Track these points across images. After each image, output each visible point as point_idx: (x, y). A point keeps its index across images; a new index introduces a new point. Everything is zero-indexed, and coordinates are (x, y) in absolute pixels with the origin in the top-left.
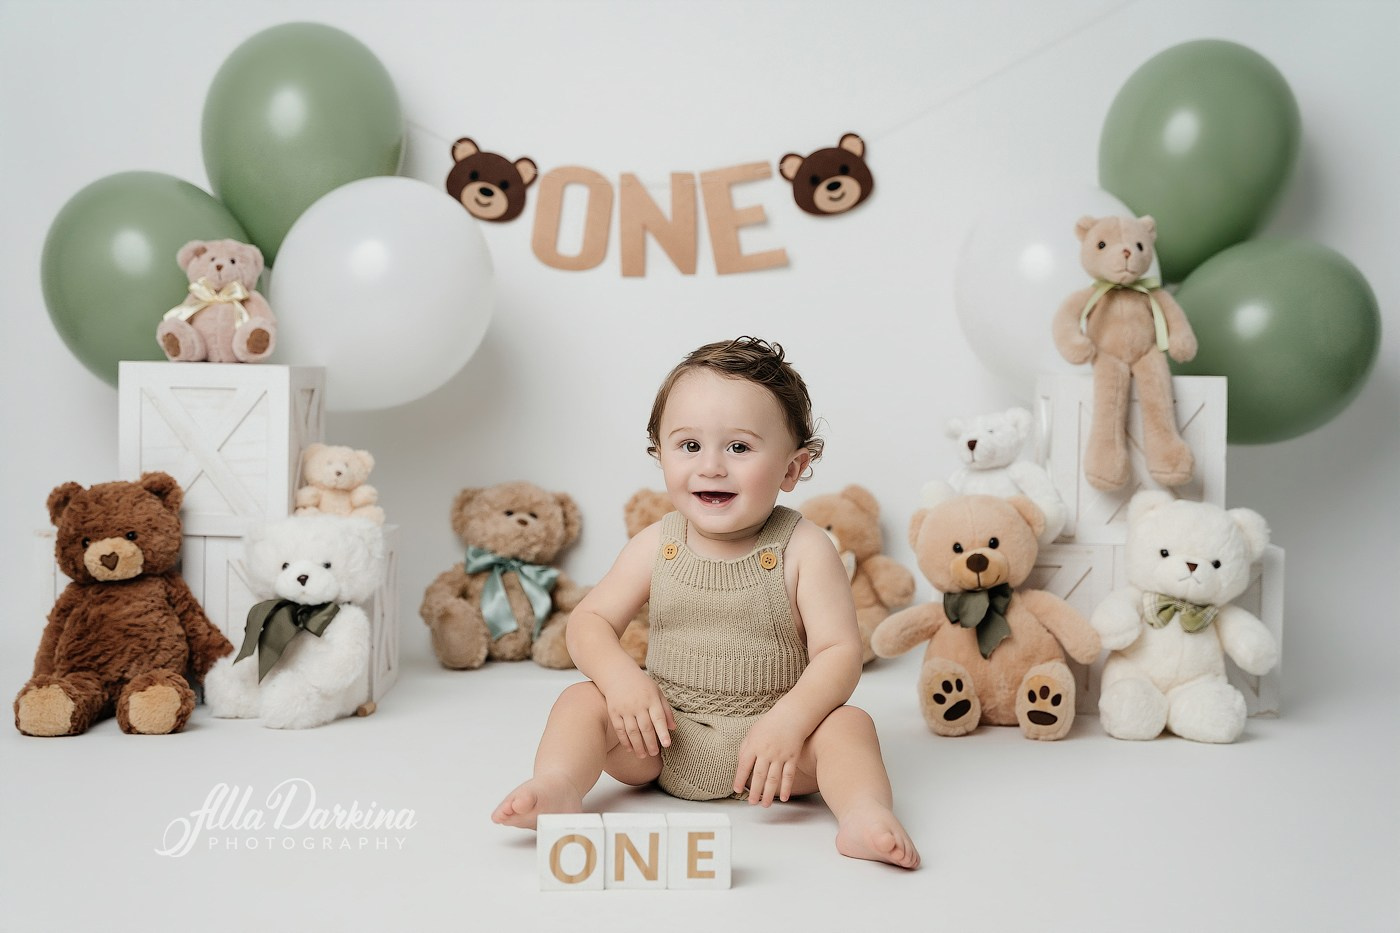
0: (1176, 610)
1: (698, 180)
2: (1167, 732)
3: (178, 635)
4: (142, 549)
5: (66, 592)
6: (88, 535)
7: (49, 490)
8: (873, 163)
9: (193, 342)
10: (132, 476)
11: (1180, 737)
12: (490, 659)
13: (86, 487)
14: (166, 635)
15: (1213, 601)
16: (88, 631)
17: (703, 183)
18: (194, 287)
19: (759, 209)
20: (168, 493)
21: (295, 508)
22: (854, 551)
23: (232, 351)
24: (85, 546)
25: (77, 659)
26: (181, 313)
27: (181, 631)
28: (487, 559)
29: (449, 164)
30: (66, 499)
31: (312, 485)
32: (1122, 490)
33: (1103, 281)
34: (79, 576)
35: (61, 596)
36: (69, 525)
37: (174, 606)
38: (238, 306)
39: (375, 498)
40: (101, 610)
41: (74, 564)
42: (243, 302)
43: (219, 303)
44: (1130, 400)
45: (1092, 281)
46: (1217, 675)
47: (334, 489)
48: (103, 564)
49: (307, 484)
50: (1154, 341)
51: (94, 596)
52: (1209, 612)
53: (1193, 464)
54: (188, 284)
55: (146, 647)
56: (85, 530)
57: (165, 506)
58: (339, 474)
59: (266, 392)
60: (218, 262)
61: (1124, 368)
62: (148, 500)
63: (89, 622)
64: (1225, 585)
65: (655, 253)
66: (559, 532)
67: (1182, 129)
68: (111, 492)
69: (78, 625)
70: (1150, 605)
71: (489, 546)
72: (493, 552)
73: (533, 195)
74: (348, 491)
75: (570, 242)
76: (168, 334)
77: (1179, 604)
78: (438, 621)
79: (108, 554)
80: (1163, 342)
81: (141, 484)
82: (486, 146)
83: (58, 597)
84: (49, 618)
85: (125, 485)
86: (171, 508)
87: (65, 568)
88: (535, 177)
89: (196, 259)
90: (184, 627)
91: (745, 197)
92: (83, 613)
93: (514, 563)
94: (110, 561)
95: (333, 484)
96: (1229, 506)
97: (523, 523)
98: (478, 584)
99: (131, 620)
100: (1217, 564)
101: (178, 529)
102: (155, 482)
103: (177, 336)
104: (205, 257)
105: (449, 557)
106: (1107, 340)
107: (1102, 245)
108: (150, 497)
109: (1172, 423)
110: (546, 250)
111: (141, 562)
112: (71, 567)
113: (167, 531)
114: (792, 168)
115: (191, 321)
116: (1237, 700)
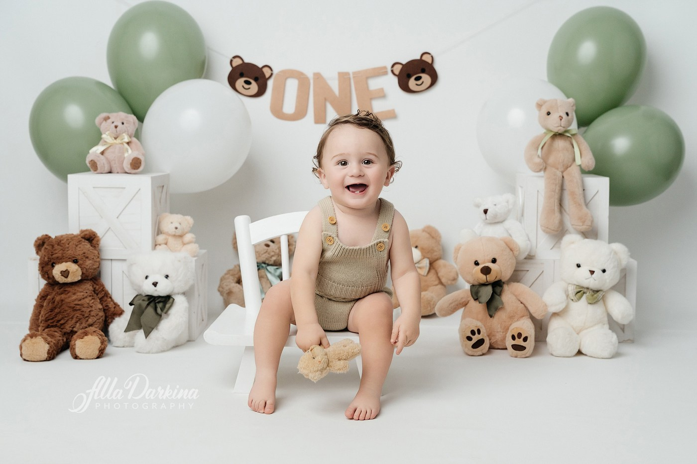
0: (584, 293)
1: (351, 76)
2: (580, 353)
3: (99, 309)
4: (81, 268)
5: (44, 288)
6: (54, 261)
7: (35, 238)
9: (104, 164)
10: (76, 232)
11: (586, 355)
13: (53, 237)
14: (93, 309)
15: (602, 289)
16: (55, 308)
17: (354, 77)
18: (104, 136)
19: (382, 90)
20: (93, 240)
21: (155, 245)
22: (428, 258)
23: (123, 168)
24: (53, 266)
25: (50, 321)
26: (98, 149)
27: (101, 307)
29: (229, 69)
30: (43, 243)
31: (163, 233)
32: (558, 233)
33: (550, 131)
34: (50, 281)
35: (42, 289)
36: (45, 256)
37: (97, 294)
38: (126, 145)
39: (194, 240)
40: (61, 297)
41: (48, 275)
42: (128, 143)
43: (117, 144)
44: (562, 189)
45: (544, 131)
46: (604, 324)
47: (174, 236)
48: (62, 275)
49: (161, 233)
50: (574, 160)
51: (58, 290)
52: (600, 294)
53: (592, 221)
54: (101, 134)
55: (83, 315)
56: (53, 258)
57: (91, 246)
58: (176, 228)
59: (139, 190)
60: (115, 124)
61: (559, 174)
62: (83, 243)
63: (56, 303)
64: (608, 281)
65: (331, 112)
67: (588, 50)
68: (65, 240)
69: (50, 305)
70: (572, 290)
73: (270, 83)
74: (181, 236)
75: (289, 107)
76: (92, 160)
77: (585, 290)
78: (227, 294)
79: (64, 270)
80: (578, 161)
81: (80, 235)
82: (247, 60)
83: (40, 290)
84: (36, 300)
85: (72, 236)
86: (95, 247)
87: (43, 276)
88: (272, 74)
89: (104, 122)
90: (102, 305)
91: (374, 84)
92: (53, 299)
93: (265, 265)
94: (65, 274)
95: (174, 233)
96: (610, 242)
97: (268, 246)
99: (76, 302)
100: (604, 271)
101: (98, 257)
102: (86, 234)
103: (96, 161)
104: (109, 121)
106: (551, 160)
107: (549, 114)
108: (84, 242)
109: (582, 201)
110: (277, 111)
111: (81, 273)
112: (46, 276)
113: (93, 258)
114: (397, 69)
115: (102, 153)
116: (614, 338)
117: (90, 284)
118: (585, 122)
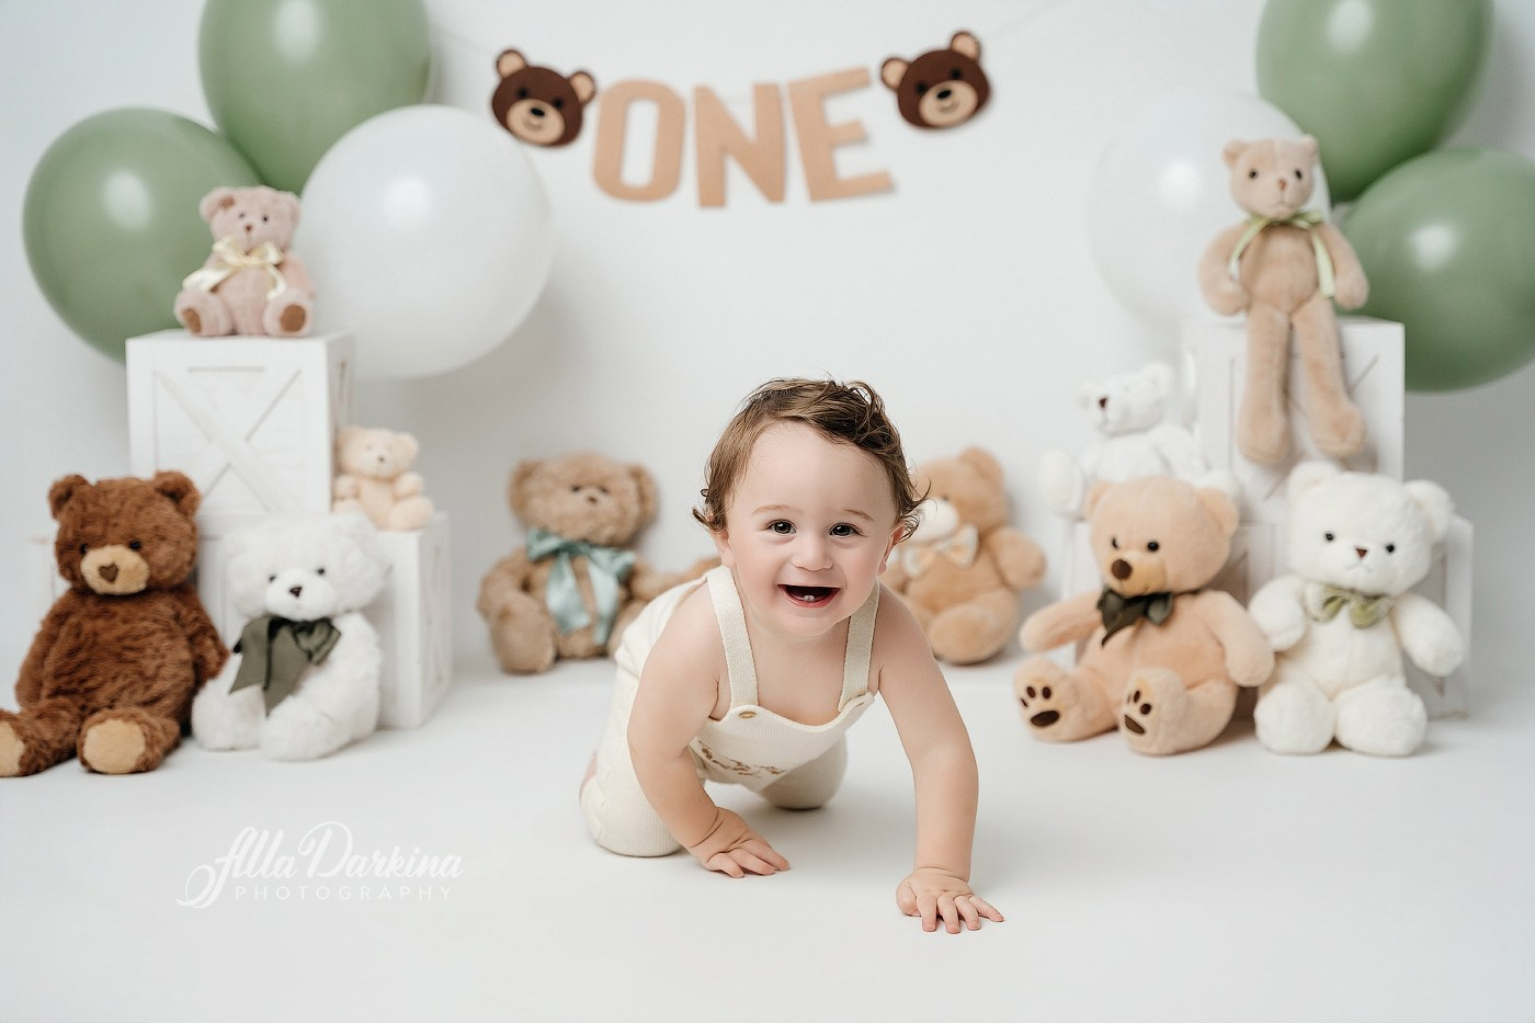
0: (1344, 602)
1: (784, 91)
2: (1335, 744)
4: (147, 561)
5: (64, 597)
6: (87, 541)
8: (992, 66)
9: (216, 316)
11: (1349, 749)
12: (559, 658)
13: (93, 481)
15: (1386, 591)
16: (80, 649)
17: (791, 95)
18: (218, 247)
19: (857, 124)
20: (183, 496)
22: (975, 524)
23: (263, 328)
24: (84, 553)
25: (66, 679)
26: (205, 278)
28: (553, 543)
30: (69, 494)
31: (349, 473)
33: (1256, 215)
34: (77, 584)
35: (59, 599)
36: (69, 526)
38: (274, 271)
39: (421, 488)
40: (95, 627)
42: (278, 266)
43: (250, 267)
44: (1289, 354)
46: (1393, 676)
47: (376, 479)
48: (103, 576)
49: (343, 473)
50: (1317, 284)
51: (92, 609)
52: (1382, 605)
53: (1364, 433)
56: (83, 534)
57: (178, 510)
58: (381, 460)
59: (298, 373)
60: (247, 221)
61: (1281, 319)
62: (158, 504)
63: (82, 637)
64: (1400, 573)
65: (737, 179)
66: (634, 511)
69: (70, 640)
70: (1314, 596)
71: (553, 529)
72: (559, 535)
73: (591, 115)
74: (391, 480)
75: (638, 166)
76: (188, 309)
77: (1346, 596)
78: (498, 619)
79: (107, 565)
80: (1328, 286)
81: (152, 484)
85: (135, 483)
86: (186, 513)
87: (62, 573)
88: (594, 93)
91: (840, 111)
92: (77, 627)
93: (583, 547)
94: (109, 572)
95: (375, 472)
97: (593, 500)
98: (543, 572)
100: (1391, 549)
101: (193, 539)
102: (168, 483)
103: (198, 309)
104: (233, 212)
106: (1263, 285)
107: (1253, 174)
108: (161, 500)
109: (1339, 385)
110: (609, 179)
111: (145, 574)
112: (69, 574)
113: (178, 541)
114: (895, 73)
115: (216, 290)
116: (1416, 707)
117: (166, 601)
118: (1346, 192)
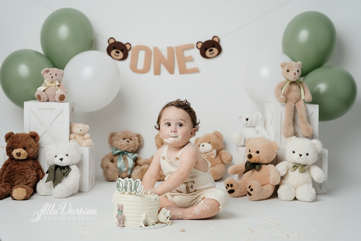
0: (298, 167)
4: (27, 152)
5: (8, 160)
6: (14, 147)
8: (222, 44)
9: (44, 97)
13: (15, 134)
15: (307, 164)
16: (11, 172)
18: (45, 81)
19: (191, 57)
20: (36, 137)
21: (70, 139)
22: (216, 149)
23: (55, 99)
24: (13, 150)
26: (42, 88)
27: (35, 174)
28: (118, 151)
30: (10, 136)
31: (73, 133)
33: (289, 80)
34: (11, 157)
35: (6, 160)
36: (9, 144)
37: (35, 167)
39: (90, 137)
40: (15, 167)
41: (10, 154)
42: (58, 86)
43: (52, 86)
46: (309, 184)
47: (79, 134)
48: (17, 155)
49: (72, 133)
50: (301, 96)
51: (14, 162)
52: (306, 167)
53: (313, 132)
57: (34, 141)
58: (81, 130)
59: (63, 110)
60: (52, 75)
61: (293, 105)
62: (30, 139)
63: (12, 169)
64: (310, 160)
65: (163, 69)
66: (138, 144)
69: (9, 170)
70: (291, 165)
71: (119, 148)
72: (120, 149)
74: (83, 135)
76: (38, 95)
77: (298, 165)
78: (105, 168)
79: (18, 153)
80: (303, 97)
81: (29, 134)
83: (6, 161)
85: (25, 134)
86: (36, 141)
87: (7, 154)
88: (131, 48)
89: (46, 73)
92: (11, 167)
93: (126, 152)
94: (19, 154)
95: (79, 133)
97: (128, 142)
98: (116, 158)
100: (307, 154)
101: (38, 147)
102: (33, 134)
103: (40, 96)
104: (49, 73)
105: (108, 151)
106: (289, 97)
107: (288, 71)
108: (31, 138)
109: (307, 121)
113: (34, 148)
114: (200, 45)
115: (44, 91)
117: (31, 161)
